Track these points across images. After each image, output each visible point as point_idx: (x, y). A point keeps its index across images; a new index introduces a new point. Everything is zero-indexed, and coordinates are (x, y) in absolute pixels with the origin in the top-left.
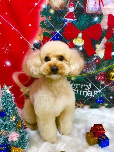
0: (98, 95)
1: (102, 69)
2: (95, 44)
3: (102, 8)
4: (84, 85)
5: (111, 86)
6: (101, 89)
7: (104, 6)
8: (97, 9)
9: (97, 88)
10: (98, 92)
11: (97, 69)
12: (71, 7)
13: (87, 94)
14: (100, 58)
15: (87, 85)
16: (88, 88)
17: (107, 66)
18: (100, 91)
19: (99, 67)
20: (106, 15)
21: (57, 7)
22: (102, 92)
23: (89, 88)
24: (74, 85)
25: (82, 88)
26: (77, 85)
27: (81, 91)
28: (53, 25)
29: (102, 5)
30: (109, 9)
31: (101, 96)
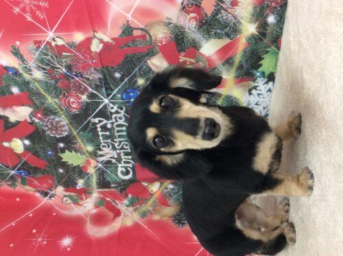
0: (118, 103)
1: (53, 104)
2: (11, 123)
4: (99, 129)
5: (88, 79)
6: (102, 99)
9: (101, 107)
10: (111, 102)
11: (55, 114)
13: (121, 122)
14: (32, 113)
15: (98, 126)
16: (107, 124)
18: (106, 101)
19: (51, 111)
22: (108, 95)
23: (105, 121)
24: (103, 146)
25: (108, 133)
26: (102, 141)
27: (116, 134)
31: (119, 96)
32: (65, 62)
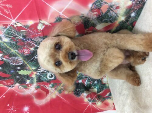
1: (15, 52)
17: (9, 49)
19: (13, 55)
32: (22, 34)
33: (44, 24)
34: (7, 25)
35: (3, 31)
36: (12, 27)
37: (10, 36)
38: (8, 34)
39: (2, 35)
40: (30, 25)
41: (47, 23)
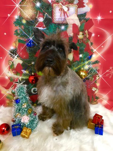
3: (67, 18)
7: (68, 17)
8: (63, 20)
12: (40, 18)
20: (71, 24)
21: (28, 18)
28: (26, 33)
29: (66, 16)
30: (72, 19)
32: (90, 78)
33: (95, 91)
34: (99, 72)
35: (95, 68)
36: (97, 74)
37: (89, 70)
38: (92, 70)
39: (91, 66)
40: (96, 84)
41: (96, 92)
